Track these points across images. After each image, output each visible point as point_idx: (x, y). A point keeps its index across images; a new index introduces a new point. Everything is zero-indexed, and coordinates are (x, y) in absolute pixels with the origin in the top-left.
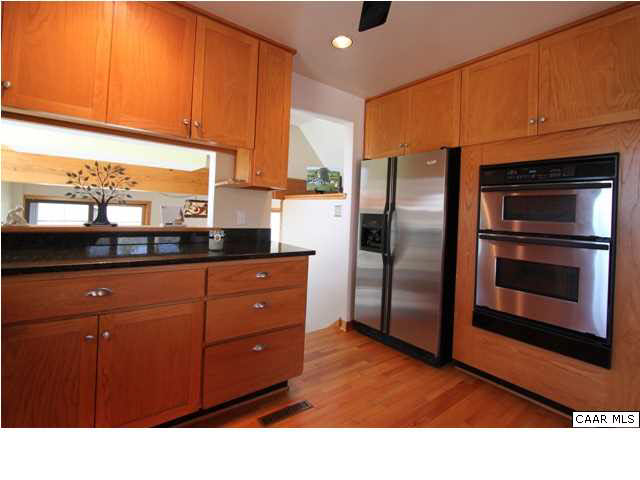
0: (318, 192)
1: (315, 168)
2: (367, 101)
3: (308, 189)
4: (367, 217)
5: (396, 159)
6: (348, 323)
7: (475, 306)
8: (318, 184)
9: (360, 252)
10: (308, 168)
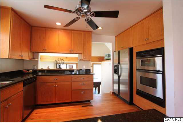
0: (107, 60)
1: (106, 54)
2: (116, 37)
3: (105, 59)
4: (115, 66)
5: (120, 51)
6: (112, 93)
7: (137, 89)
8: (107, 58)
9: (114, 74)
10: (105, 54)
